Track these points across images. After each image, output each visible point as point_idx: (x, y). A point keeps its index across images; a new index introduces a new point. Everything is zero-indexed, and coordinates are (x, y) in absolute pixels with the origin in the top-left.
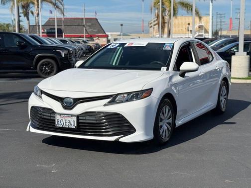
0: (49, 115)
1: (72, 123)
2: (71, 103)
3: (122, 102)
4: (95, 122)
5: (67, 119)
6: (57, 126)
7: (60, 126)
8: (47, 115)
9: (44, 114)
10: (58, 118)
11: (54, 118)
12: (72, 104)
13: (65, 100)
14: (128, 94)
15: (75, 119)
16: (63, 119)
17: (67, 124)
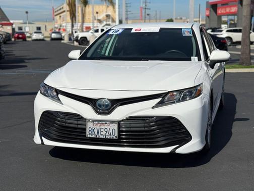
0: (75, 122)
1: (111, 131)
2: (107, 106)
3: (174, 103)
4: (143, 129)
5: (104, 127)
6: (89, 136)
7: (92, 136)
8: (71, 123)
9: (67, 121)
10: (90, 125)
11: (83, 127)
12: (109, 107)
13: (98, 102)
14: (180, 91)
15: (115, 126)
16: (98, 127)
17: (104, 133)
